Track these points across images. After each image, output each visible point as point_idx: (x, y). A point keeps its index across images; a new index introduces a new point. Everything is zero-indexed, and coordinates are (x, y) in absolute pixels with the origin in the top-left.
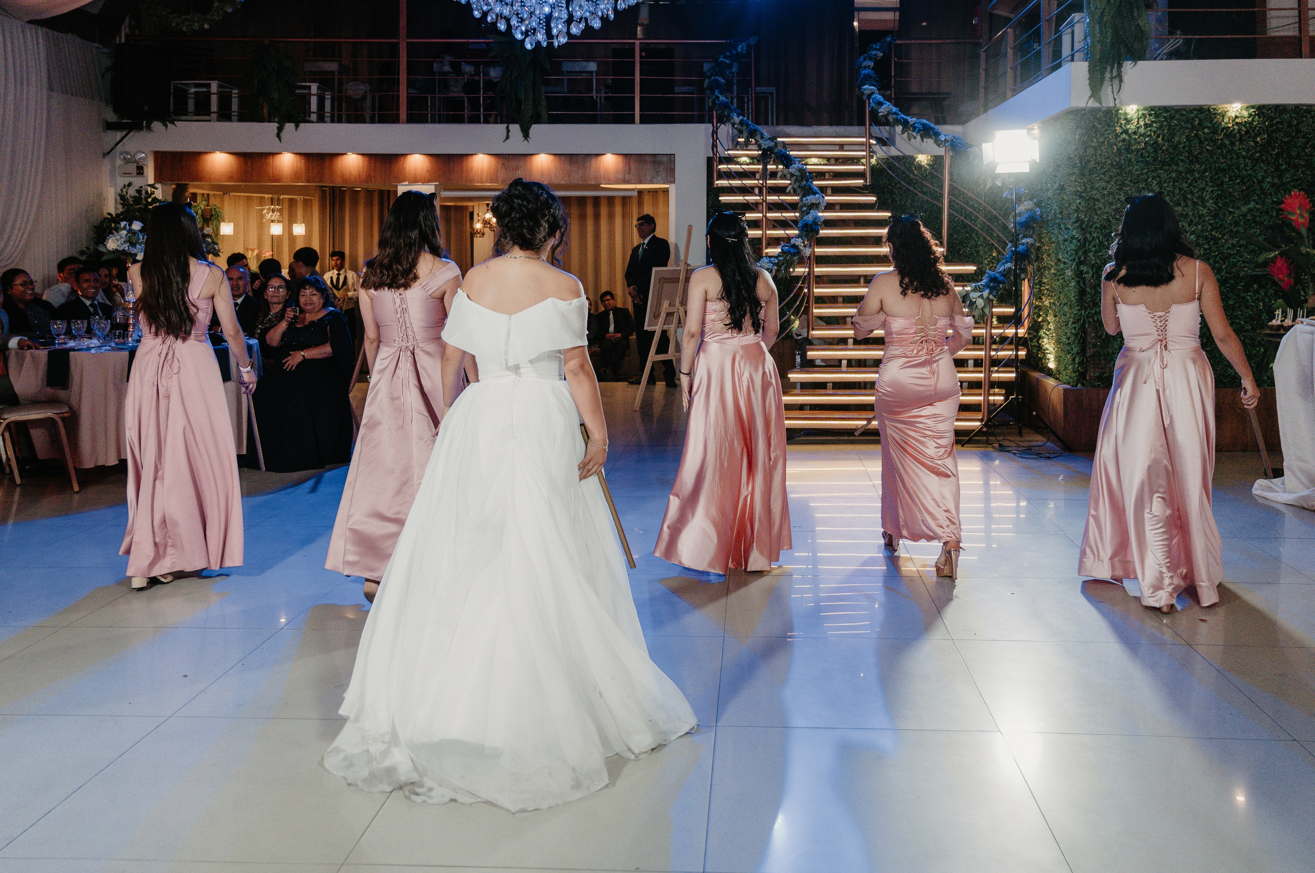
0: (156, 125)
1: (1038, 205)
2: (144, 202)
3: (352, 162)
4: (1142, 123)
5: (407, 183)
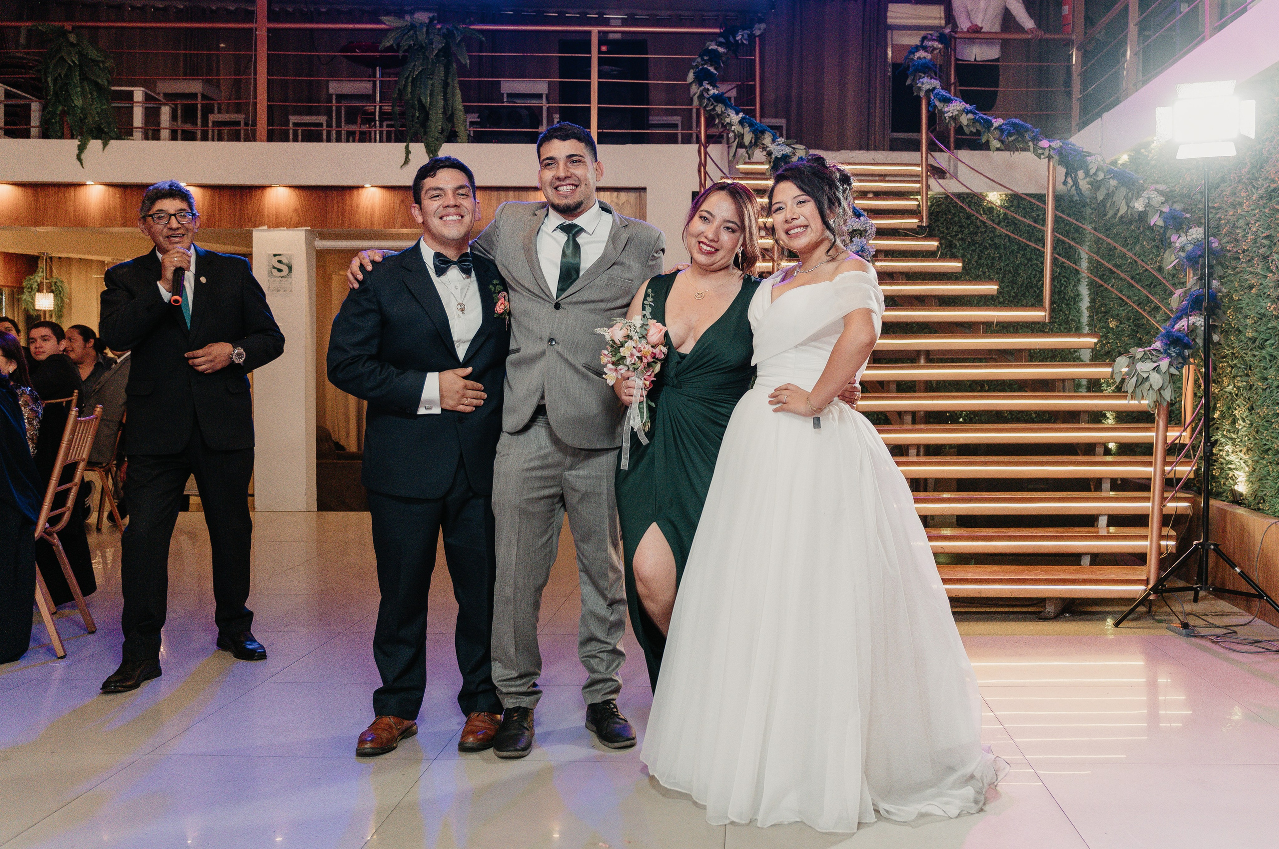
5: (266, 227)
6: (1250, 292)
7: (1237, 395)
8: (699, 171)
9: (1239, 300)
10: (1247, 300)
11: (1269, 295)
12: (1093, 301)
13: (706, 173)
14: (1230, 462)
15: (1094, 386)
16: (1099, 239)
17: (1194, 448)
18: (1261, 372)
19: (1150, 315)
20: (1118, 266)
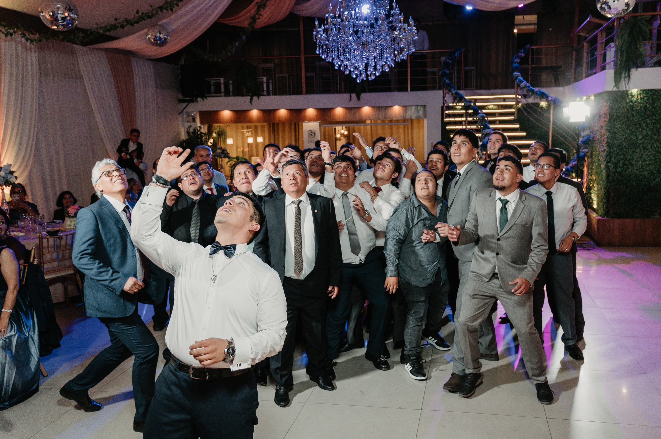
1: (592, 132)
3: (283, 113)
4: (639, 97)
5: (307, 122)
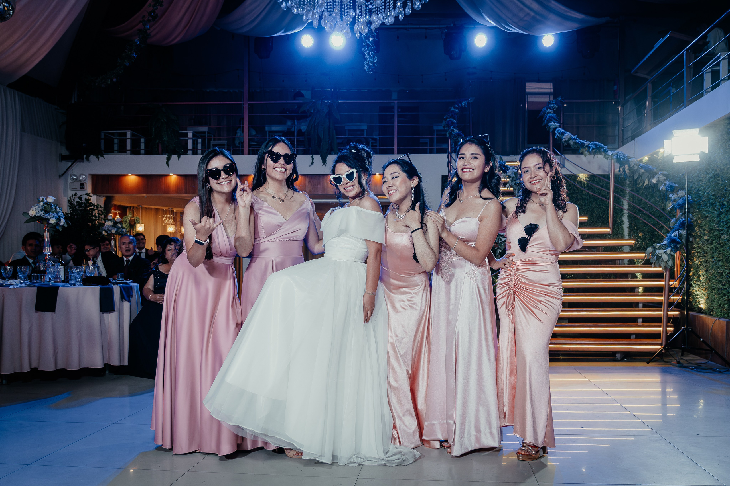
0: (93, 158)
2: (84, 205)
6: (706, 220)
7: (700, 265)
8: (448, 166)
9: (701, 223)
10: (705, 223)
11: (714, 221)
12: (630, 224)
13: (451, 166)
14: (697, 295)
15: (631, 262)
16: (634, 195)
17: (681, 289)
18: (711, 254)
19: (659, 230)
20: (643, 208)
